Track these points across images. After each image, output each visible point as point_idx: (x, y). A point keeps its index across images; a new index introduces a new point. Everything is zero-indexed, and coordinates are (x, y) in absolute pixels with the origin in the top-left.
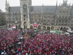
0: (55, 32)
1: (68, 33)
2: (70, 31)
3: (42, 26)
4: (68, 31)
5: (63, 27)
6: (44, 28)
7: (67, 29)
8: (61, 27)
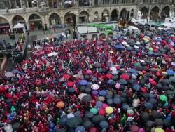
0: (94, 30)
1: (134, 28)
2: (141, 21)
3: (44, 14)
4: (134, 20)
5: (119, 9)
6: (54, 22)
7: (132, 15)
8: (113, 8)
